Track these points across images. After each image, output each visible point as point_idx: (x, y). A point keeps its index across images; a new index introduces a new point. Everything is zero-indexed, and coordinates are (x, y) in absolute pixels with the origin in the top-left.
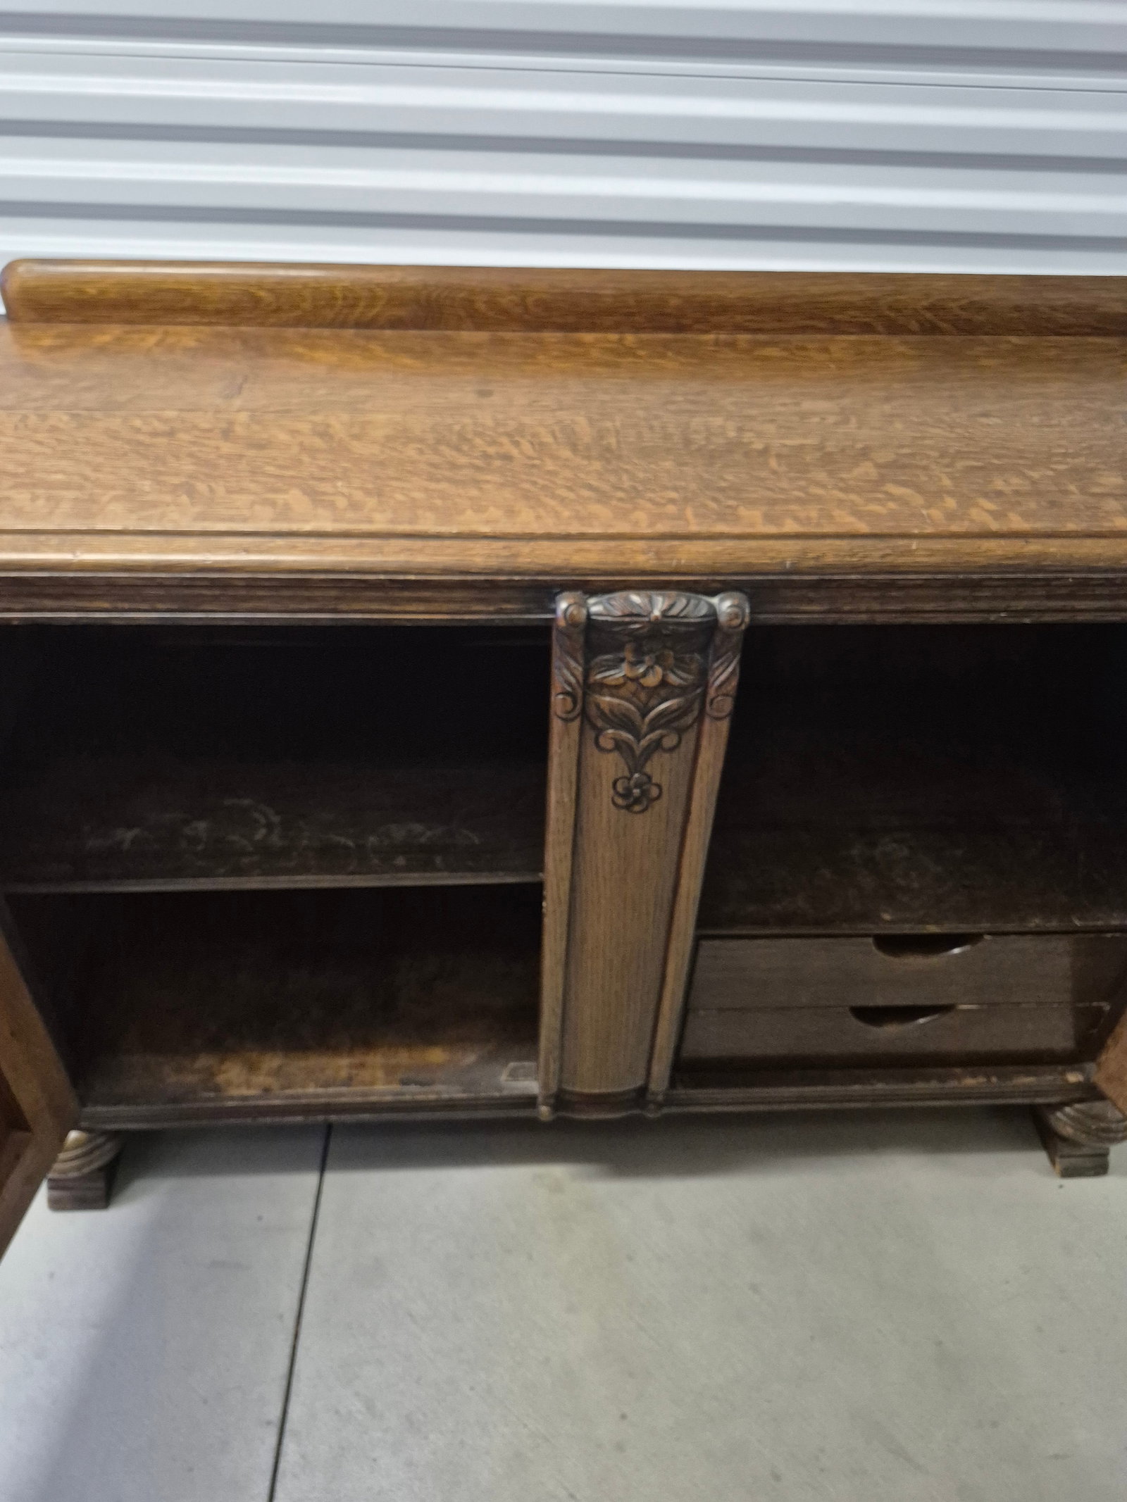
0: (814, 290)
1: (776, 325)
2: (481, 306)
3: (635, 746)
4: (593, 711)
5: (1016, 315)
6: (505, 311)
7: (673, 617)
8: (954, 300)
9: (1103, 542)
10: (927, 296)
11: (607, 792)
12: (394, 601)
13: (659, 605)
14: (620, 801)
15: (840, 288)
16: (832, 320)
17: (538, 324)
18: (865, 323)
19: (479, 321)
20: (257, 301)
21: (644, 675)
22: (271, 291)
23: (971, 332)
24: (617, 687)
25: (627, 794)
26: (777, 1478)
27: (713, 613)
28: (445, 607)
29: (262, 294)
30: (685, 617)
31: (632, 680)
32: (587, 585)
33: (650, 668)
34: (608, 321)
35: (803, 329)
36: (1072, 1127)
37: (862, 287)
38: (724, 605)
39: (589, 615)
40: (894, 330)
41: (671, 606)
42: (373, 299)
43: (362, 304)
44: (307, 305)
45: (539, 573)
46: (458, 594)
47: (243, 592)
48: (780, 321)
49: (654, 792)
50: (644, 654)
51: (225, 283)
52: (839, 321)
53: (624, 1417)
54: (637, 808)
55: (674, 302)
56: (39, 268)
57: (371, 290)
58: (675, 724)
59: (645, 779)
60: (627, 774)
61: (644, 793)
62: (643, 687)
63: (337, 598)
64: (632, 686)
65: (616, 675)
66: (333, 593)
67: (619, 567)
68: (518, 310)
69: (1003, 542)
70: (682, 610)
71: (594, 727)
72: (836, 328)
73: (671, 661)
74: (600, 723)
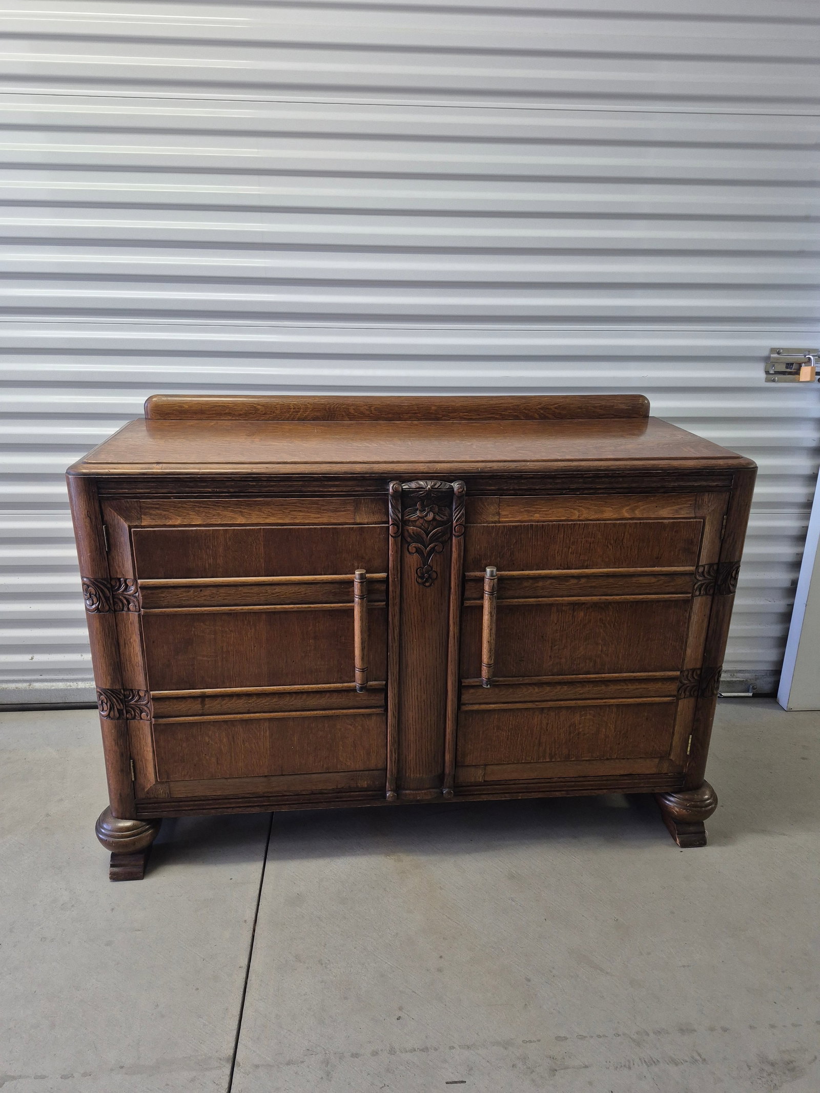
0: (491, 402)
1: (478, 417)
2: (352, 411)
3: (424, 550)
4: (406, 534)
5: (580, 410)
6: (362, 413)
7: (436, 488)
8: (552, 405)
9: (602, 462)
10: (540, 404)
11: (414, 576)
12: (324, 486)
13: (428, 485)
14: (420, 580)
15: (503, 401)
16: (501, 415)
17: (377, 418)
18: (516, 415)
19: (351, 417)
20: (256, 410)
21: (426, 516)
22: (263, 406)
23: (562, 418)
24: (415, 521)
25: (422, 577)
26: (529, 980)
27: (452, 488)
28: (345, 489)
29: (259, 407)
30: (440, 489)
31: (421, 518)
32: (402, 477)
33: (428, 512)
34: (406, 416)
35: (490, 418)
36: (678, 807)
37: (512, 401)
38: (456, 486)
39: (402, 489)
40: (528, 417)
41: (435, 485)
42: (306, 408)
43: (302, 410)
44: (278, 412)
45: (382, 473)
46: (350, 483)
47: (265, 483)
48: (479, 415)
49: (434, 575)
50: (425, 507)
51: (243, 404)
52: (504, 415)
53: (441, 957)
54: (427, 584)
55: (433, 408)
56: (165, 399)
57: (305, 405)
58: (440, 540)
59: (430, 568)
60: (422, 566)
61: (430, 577)
62: (426, 521)
63: (302, 486)
64: (421, 521)
65: (413, 517)
66: (300, 483)
67: (413, 471)
68: (368, 412)
69: (563, 462)
70: (439, 487)
71: (407, 542)
72: (504, 418)
73: (437, 509)
74: (409, 540)
